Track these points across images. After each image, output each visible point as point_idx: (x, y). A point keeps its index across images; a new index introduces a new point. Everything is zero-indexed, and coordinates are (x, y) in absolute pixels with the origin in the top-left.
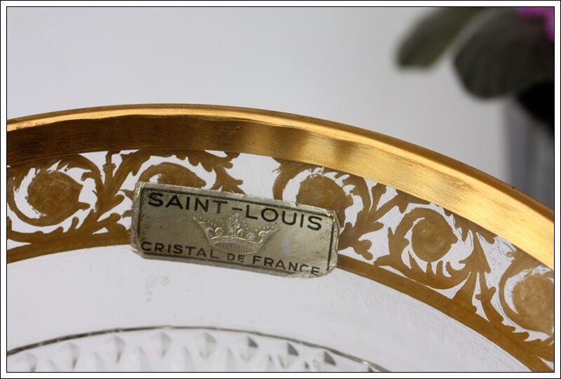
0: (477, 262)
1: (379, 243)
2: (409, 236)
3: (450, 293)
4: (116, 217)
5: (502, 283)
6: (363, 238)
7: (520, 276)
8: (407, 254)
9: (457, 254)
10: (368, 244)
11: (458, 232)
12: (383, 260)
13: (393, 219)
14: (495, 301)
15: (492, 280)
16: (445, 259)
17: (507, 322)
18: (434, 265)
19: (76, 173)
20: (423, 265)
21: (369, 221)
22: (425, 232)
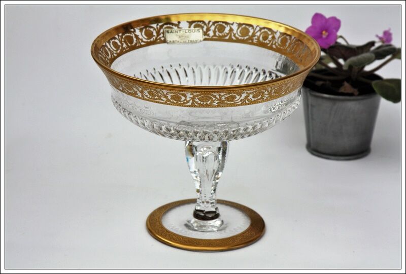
0: (231, 30)
1: (211, 33)
2: (217, 30)
3: (227, 38)
4: (160, 38)
5: (237, 31)
6: (208, 33)
7: (240, 29)
8: (217, 34)
9: (227, 30)
10: (209, 34)
11: (226, 26)
12: (213, 36)
13: (213, 28)
14: (237, 35)
15: (235, 32)
16: (225, 32)
17: (240, 38)
18: (223, 34)
19: (152, 30)
20: (221, 34)
21: (208, 30)
22: (220, 28)
